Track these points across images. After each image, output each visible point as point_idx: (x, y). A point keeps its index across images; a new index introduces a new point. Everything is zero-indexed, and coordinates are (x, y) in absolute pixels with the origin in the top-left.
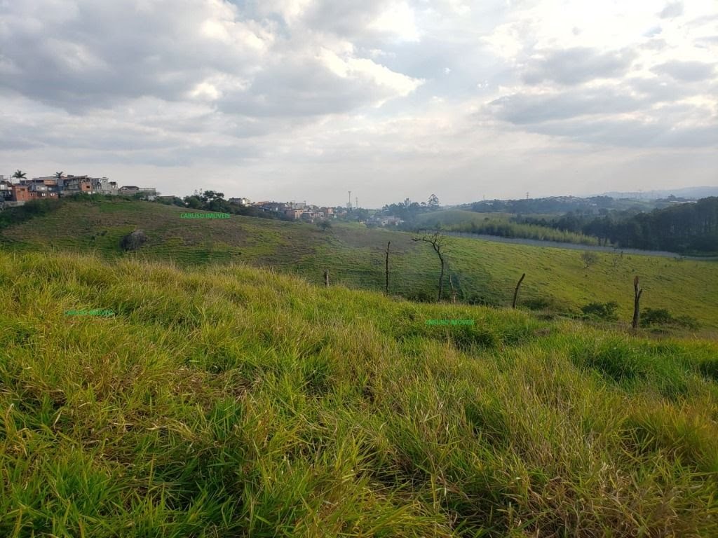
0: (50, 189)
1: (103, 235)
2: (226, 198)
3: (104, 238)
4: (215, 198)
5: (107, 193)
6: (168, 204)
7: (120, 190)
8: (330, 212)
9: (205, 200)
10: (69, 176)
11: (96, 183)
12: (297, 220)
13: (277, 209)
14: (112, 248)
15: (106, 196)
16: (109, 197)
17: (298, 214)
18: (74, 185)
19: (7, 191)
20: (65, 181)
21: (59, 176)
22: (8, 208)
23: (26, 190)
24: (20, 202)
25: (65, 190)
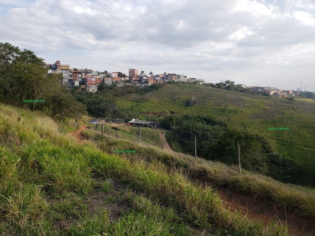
0: (161, 79)
1: (179, 99)
2: (235, 84)
3: (179, 100)
4: (230, 84)
5: (182, 81)
6: (208, 86)
7: (188, 80)
8: (291, 92)
9: (225, 85)
10: (169, 74)
11: (179, 76)
12: (271, 96)
13: (260, 90)
14: (182, 105)
15: (182, 82)
16: (183, 83)
17: (272, 93)
18: (170, 78)
19: (146, 79)
20: (167, 76)
21: (165, 73)
22: (146, 86)
23: (152, 79)
24: (150, 84)
25: (166, 79)
